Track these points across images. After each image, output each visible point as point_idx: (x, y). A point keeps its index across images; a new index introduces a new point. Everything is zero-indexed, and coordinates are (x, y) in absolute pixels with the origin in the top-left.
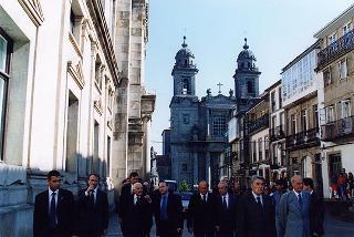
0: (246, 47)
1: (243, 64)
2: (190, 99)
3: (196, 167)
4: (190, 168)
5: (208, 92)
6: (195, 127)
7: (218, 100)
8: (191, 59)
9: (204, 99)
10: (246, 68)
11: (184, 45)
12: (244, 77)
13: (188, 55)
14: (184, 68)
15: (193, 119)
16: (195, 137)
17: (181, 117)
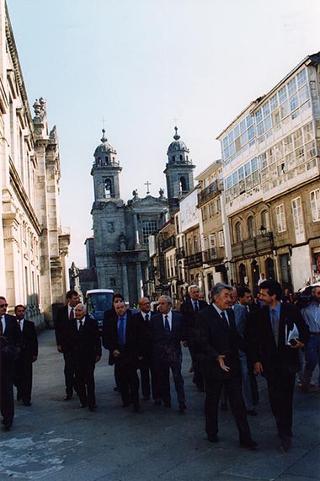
0: (177, 137)
1: (174, 158)
2: (114, 204)
3: (126, 281)
4: (118, 282)
5: (134, 193)
6: (122, 236)
7: (146, 203)
8: (112, 155)
9: (130, 202)
10: (177, 162)
11: (103, 140)
12: (176, 172)
13: (109, 152)
14: (104, 167)
15: (119, 227)
16: (123, 246)
17: (104, 225)
